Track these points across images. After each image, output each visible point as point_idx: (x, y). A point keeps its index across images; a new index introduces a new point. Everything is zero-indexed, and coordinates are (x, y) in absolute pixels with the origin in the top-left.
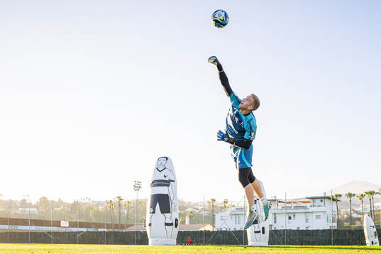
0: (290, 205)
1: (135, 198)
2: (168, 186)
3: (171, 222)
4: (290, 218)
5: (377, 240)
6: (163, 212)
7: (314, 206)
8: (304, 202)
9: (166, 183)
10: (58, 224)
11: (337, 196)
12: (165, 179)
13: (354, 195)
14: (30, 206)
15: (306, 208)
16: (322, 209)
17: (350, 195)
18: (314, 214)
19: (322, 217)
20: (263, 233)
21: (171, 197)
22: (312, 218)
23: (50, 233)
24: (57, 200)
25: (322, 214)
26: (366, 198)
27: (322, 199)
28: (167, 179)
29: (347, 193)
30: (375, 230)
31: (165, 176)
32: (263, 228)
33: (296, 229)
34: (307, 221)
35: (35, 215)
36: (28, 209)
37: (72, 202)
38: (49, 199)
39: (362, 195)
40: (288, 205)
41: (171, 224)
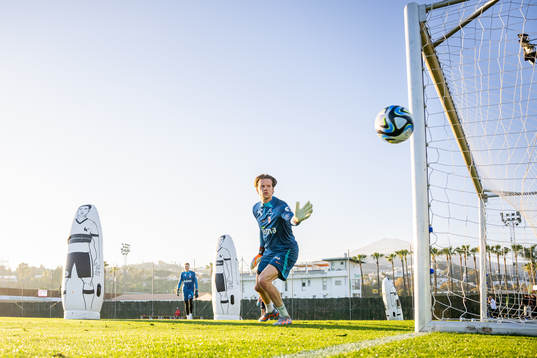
0: (304, 269)
1: (123, 264)
2: (89, 241)
3: (91, 289)
4: (304, 285)
5: (400, 311)
6: (81, 275)
7: (333, 269)
8: (320, 265)
9: (86, 238)
10: (34, 293)
11: (360, 257)
12: (85, 233)
13: (382, 255)
14: (10, 273)
15: (322, 272)
16: (343, 273)
17: (377, 256)
18: (334, 280)
19: (343, 283)
20: (232, 303)
21: (93, 256)
22: (331, 284)
23: (20, 303)
24: (38, 266)
25: (342, 279)
26: (397, 259)
27: (342, 261)
28: (88, 233)
29: (373, 253)
30: (397, 297)
31: (85, 230)
32: (232, 297)
33: (311, 297)
34: (324, 287)
35: (13, 283)
36: (6, 277)
37: (54, 268)
38: (30, 266)
39: (392, 255)
40: (301, 269)
41: (92, 292)
